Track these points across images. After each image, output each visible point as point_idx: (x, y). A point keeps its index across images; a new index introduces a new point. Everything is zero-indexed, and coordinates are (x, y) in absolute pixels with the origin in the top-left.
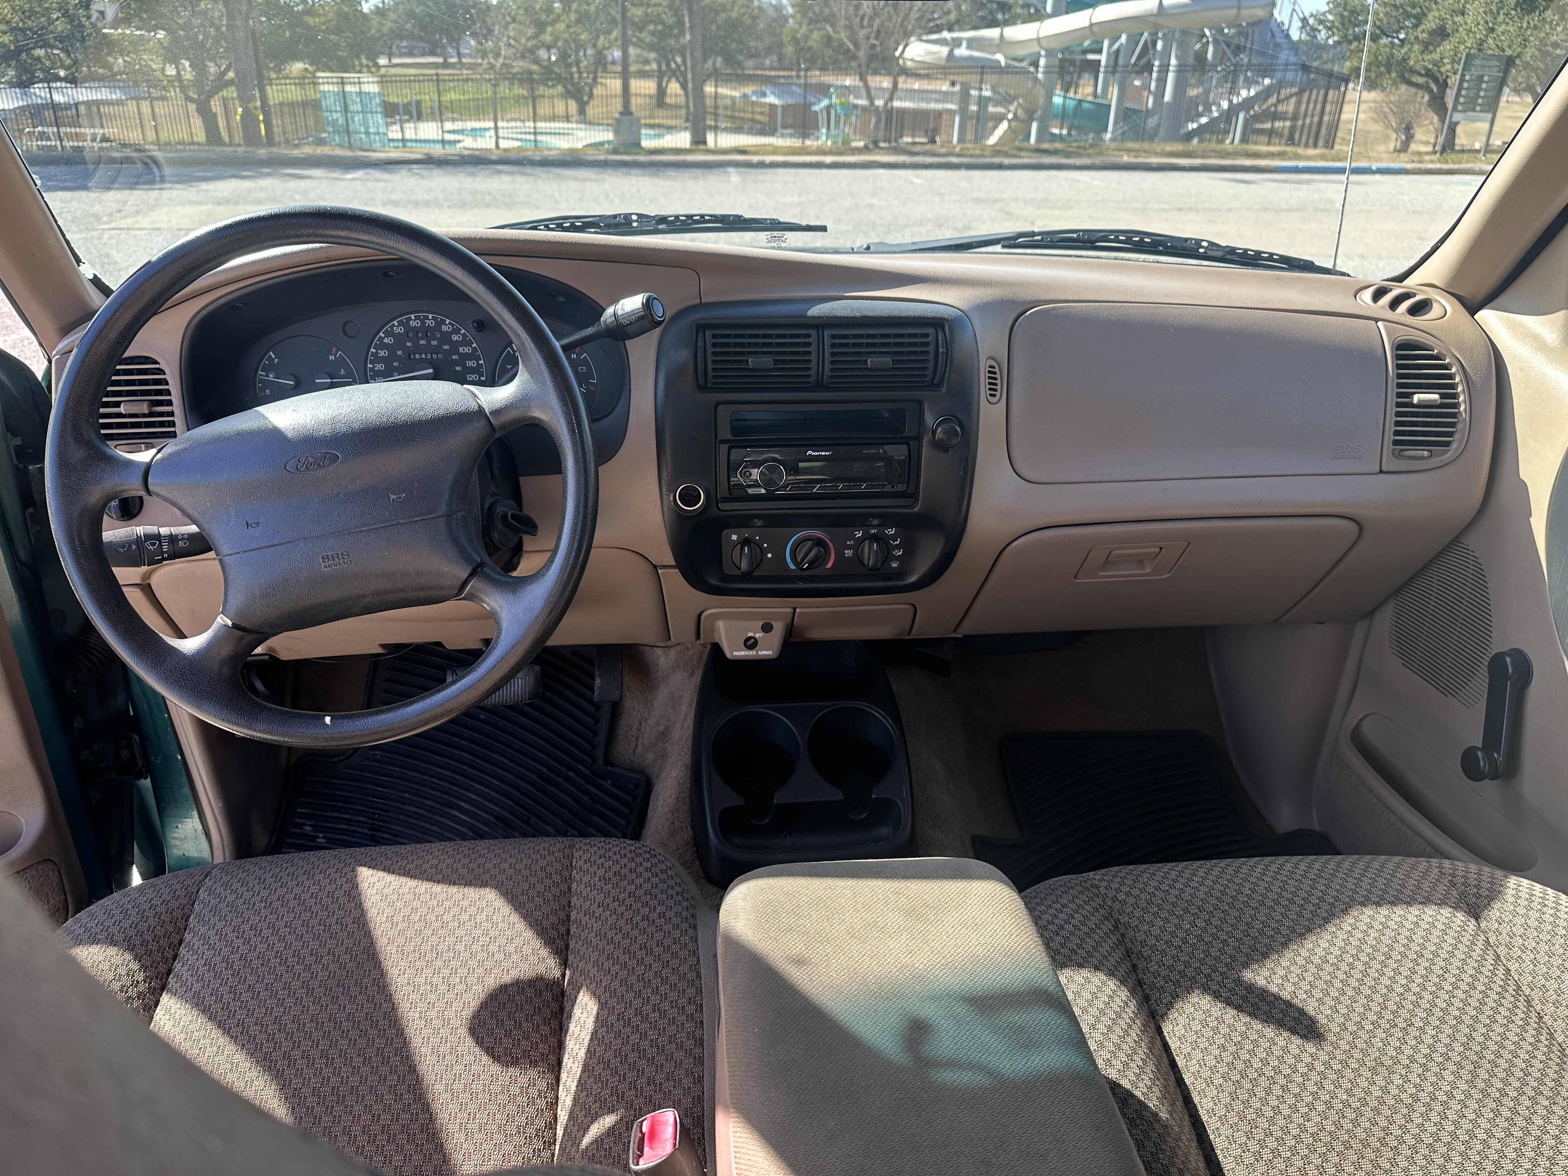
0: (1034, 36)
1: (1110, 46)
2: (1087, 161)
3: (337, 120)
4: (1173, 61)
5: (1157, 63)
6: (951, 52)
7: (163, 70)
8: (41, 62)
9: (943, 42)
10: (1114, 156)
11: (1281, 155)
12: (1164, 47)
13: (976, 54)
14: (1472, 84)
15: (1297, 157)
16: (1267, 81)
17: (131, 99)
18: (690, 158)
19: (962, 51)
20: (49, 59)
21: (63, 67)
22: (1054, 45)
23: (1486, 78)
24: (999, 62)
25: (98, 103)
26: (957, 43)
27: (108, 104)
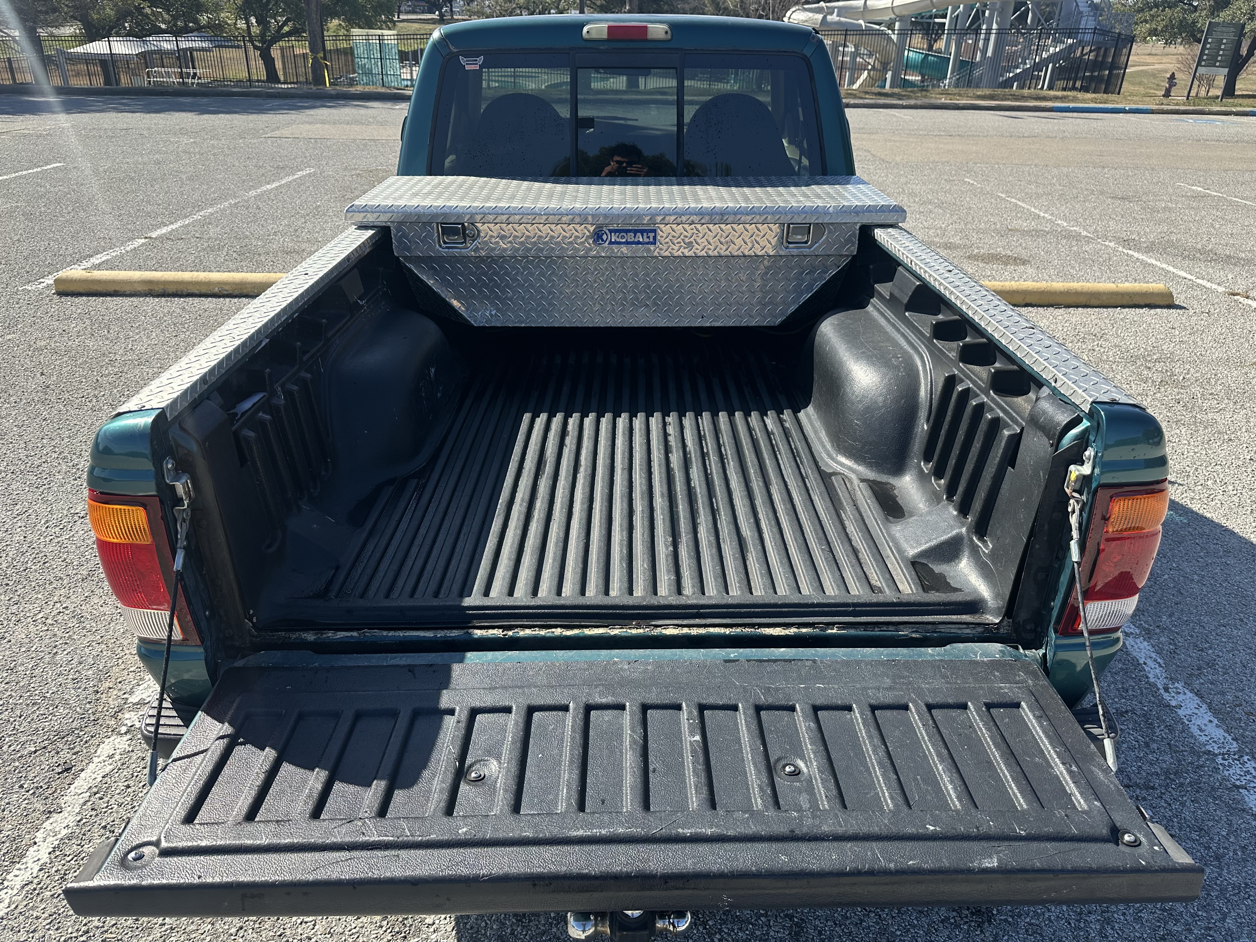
0: (890, 5)
1: (952, 13)
2: (912, 102)
3: (365, 65)
4: (995, 26)
5: (984, 27)
6: (824, 18)
7: (235, 24)
8: (149, 18)
9: (819, 11)
10: (936, 98)
11: (1062, 99)
12: (990, 14)
13: (843, 19)
14: (1213, 45)
15: (1075, 100)
16: (1070, 41)
17: (215, 47)
18: (625, 97)
19: (833, 18)
20: (154, 16)
21: (164, 22)
22: (905, 13)
23: (1224, 41)
24: (861, 25)
25: (191, 50)
26: (831, 11)
27: (200, 50)
